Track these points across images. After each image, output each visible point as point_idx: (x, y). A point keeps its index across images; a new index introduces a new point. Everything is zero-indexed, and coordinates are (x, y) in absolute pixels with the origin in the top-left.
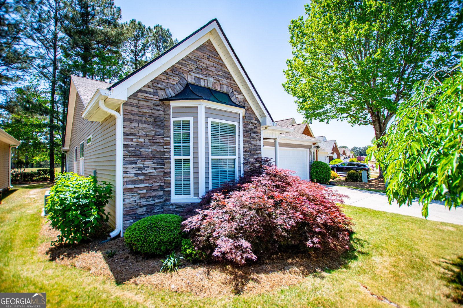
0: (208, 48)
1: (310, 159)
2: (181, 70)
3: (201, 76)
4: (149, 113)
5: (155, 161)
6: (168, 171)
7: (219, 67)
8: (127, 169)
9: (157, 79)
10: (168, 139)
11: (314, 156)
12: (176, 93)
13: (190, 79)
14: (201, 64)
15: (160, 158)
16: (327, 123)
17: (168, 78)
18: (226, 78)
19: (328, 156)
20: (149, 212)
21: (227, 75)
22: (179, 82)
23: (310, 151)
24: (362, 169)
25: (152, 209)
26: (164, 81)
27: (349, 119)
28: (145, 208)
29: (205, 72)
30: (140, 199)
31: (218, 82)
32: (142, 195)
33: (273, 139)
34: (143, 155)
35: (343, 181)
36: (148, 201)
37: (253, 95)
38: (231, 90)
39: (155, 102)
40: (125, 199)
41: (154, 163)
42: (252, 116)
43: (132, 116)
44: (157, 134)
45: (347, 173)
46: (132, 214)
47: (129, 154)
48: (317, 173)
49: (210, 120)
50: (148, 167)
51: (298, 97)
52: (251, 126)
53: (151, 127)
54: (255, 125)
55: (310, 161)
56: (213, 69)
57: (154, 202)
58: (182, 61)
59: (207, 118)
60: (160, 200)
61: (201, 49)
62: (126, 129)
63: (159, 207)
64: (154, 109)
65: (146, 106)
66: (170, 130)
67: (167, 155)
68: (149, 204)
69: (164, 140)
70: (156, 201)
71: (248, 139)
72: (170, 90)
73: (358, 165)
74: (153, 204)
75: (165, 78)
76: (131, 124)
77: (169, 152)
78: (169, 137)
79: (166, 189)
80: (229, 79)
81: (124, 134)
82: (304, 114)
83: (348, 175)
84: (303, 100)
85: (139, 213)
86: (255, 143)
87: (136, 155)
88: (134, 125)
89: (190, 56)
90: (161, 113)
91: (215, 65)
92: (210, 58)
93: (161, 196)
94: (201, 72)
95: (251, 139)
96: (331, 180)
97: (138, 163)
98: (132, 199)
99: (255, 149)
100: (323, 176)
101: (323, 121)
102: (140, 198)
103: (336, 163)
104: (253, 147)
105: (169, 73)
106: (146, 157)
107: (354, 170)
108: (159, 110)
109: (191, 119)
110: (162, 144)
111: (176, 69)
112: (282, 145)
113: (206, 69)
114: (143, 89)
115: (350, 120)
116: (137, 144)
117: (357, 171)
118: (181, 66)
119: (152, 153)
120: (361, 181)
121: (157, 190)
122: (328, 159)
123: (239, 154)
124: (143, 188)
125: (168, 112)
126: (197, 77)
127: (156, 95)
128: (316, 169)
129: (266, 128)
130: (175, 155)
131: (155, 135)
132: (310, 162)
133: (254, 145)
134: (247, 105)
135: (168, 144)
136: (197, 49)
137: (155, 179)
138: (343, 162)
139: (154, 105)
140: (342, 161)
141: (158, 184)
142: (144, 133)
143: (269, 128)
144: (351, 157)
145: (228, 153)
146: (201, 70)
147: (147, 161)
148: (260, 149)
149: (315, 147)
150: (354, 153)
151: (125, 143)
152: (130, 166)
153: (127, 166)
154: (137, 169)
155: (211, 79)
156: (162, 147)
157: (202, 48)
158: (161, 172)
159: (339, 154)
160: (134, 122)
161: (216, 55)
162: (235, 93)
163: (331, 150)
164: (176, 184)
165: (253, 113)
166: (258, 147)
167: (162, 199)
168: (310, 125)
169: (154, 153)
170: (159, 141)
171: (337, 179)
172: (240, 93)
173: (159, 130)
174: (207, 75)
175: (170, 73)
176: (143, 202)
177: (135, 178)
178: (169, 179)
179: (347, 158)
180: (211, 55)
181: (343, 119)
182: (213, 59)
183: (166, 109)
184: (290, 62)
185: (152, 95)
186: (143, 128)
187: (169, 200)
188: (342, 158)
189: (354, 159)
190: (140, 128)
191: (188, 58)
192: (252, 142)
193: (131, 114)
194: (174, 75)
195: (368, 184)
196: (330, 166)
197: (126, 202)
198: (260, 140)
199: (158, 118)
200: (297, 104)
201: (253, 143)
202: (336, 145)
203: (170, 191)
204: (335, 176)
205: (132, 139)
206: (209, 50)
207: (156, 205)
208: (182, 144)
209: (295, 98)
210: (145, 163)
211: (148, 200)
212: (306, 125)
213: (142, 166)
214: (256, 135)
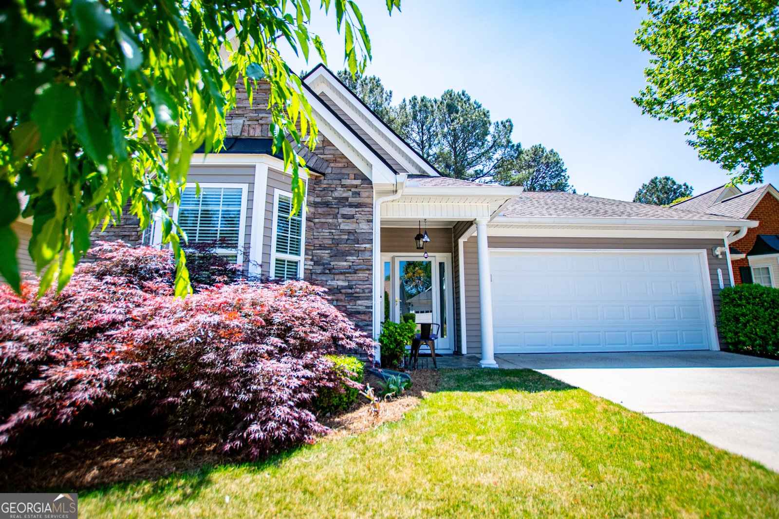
1: (716, 280)
7: (260, 96)
23: (714, 256)
31: (256, 122)
42: (345, 171)
52: (340, 193)
54: (353, 189)
55: (716, 285)
56: (246, 104)
71: (330, 221)
86: (353, 226)
91: (254, 95)
92: (241, 87)
95: (340, 220)
99: (350, 242)
104: (345, 237)
132: (715, 289)
133: (349, 233)
155: (240, 121)
165: (349, 165)
166: (362, 237)
174: (232, 116)
192: (343, 227)
198: (370, 221)
201: (346, 228)
214: (357, 210)
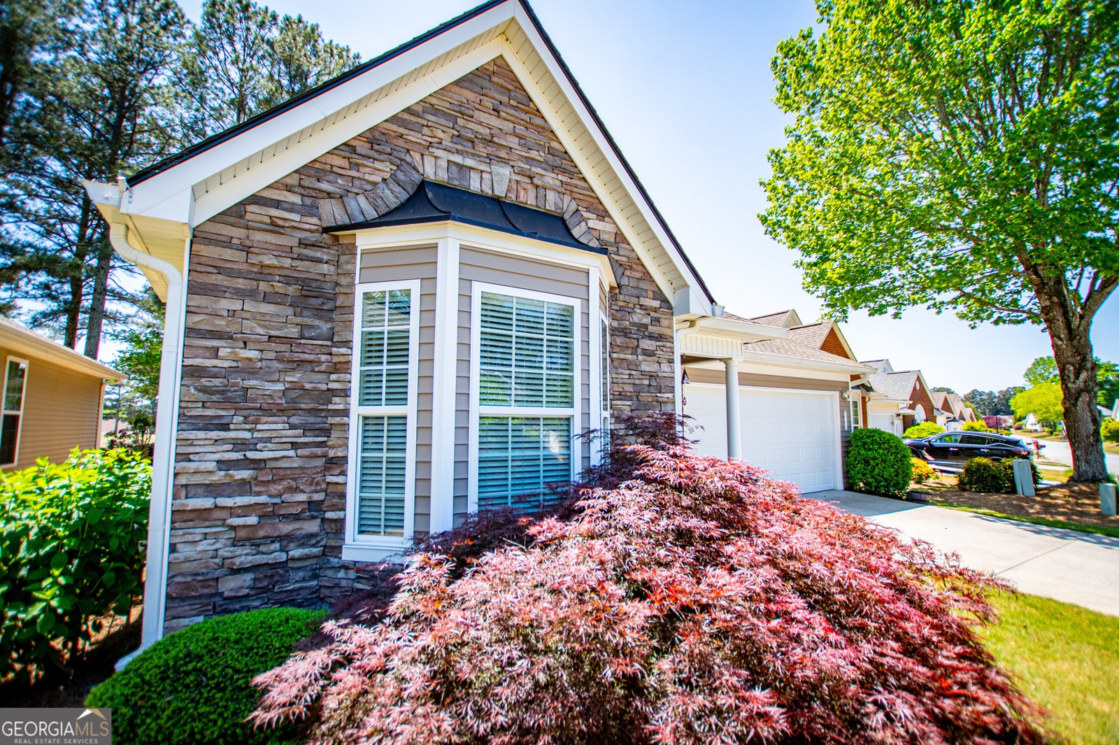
0: (495, 79)
1: (842, 422)
2: (400, 142)
3: (469, 162)
4: (281, 268)
5: (294, 420)
6: (340, 454)
7: (531, 135)
8: (191, 445)
9: (317, 165)
10: (343, 350)
11: (856, 414)
12: (383, 210)
13: (434, 169)
14: (471, 125)
15: (314, 412)
16: (896, 316)
17: (358, 165)
18: (554, 168)
19: (898, 415)
20: (265, 590)
21: (558, 162)
22: (393, 176)
23: (843, 399)
24: (1012, 454)
25: (276, 578)
26: (343, 172)
27: (961, 308)
28: (248, 578)
29: (482, 150)
30: (234, 545)
31: (528, 180)
32: (242, 534)
33: (721, 360)
34: (254, 401)
35: (952, 487)
36: (263, 553)
37: (644, 220)
38: (573, 206)
39: (308, 234)
40: (179, 547)
41: (292, 427)
42: (643, 285)
43: (220, 277)
44: (306, 334)
45: (965, 463)
46: (200, 597)
47: (204, 397)
48: (867, 463)
49: (478, 289)
50: (269, 440)
51: (803, 249)
52: (638, 317)
53: (290, 311)
54: (652, 314)
55: (843, 427)
56: (513, 142)
57: (283, 557)
58: (406, 116)
59: (465, 281)
60: (306, 551)
61: (472, 82)
62: (196, 318)
63: (301, 574)
64: (300, 258)
65: (274, 248)
66: (351, 321)
67: (337, 403)
68: (267, 564)
69: (330, 354)
70: (291, 553)
71: (629, 357)
72: (361, 199)
73: (996, 441)
74: (282, 565)
75: (345, 163)
76: (216, 302)
77: (345, 393)
78: (347, 344)
79: (329, 515)
80: (564, 171)
81: (190, 331)
82: (824, 296)
83: (968, 471)
84: (821, 258)
85: (226, 594)
86: (655, 367)
87: (228, 400)
88: (225, 304)
89: (434, 101)
90: (325, 268)
91: (520, 130)
92: (501, 108)
93: (312, 536)
94: (471, 151)
95: (640, 358)
96: (912, 486)
97: (232, 426)
98: (203, 546)
99: (652, 389)
100: (886, 475)
101: (881, 313)
102: (235, 543)
103: (924, 434)
104: (646, 382)
105: (359, 150)
106: (265, 406)
107: (985, 455)
108: (319, 261)
109: (415, 286)
110: (323, 368)
111: (383, 138)
112: (748, 379)
113: (490, 142)
114: (266, 194)
115: (965, 310)
116: (234, 364)
117: (998, 460)
118: (401, 130)
119: (287, 393)
120: (1013, 490)
121: (297, 517)
122: (899, 423)
123: (586, 400)
124: (246, 510)
125: (349, 267)
126: (455, 163)
127: (312, 215)
128: (863, 452)
129: (692, 323)
130: (363, 402)
131: (302, 338)
132: (843, 431)
133: (651, 376)
134: (627, 253)
135: (344, 367)
136: (457, 83)
137: (294, 479)
138: (945, 431)
139: (302, 244)
140: (942, 428)
141: (302, 497)
142: (261, 331)
143: (700, 323)
144: (967, 416)
145: (544, 399)
146: (469, 144)
147: (265, 419)
148: (672, 389)
149: (858, 387)
150: (973, 406)
151: (188, 362)
152: (201, 434)
153: (192, 437)
154: (230, 447)
155: (506, 171)
156: (325, 376)
157: (476, 80)
158: (317, 457)
159: (933, 408)
160: (227, 295)
161: (525, 100)
162: (586, 215)
163: (908, 398)
164: (362, 499)
165: (647, 276)
166: (663, 383)
167: (313, 546)
168: (841, 325)
169: (293, 394)
170: (312, 357)
171: (931, 482)
172: (603, 215)
173: (317, 322)
174: (490, 159)
175: (363, 148)
176: (245, 556)
177: (219, 476)
178: (340, 479)
179: (954, 420)
180: (505, 99)
181: (943, 309)
182: (512, 112)
183: (343, 258)
184: (777, 155)
185: (298, 212)
186: (259, 317)
187: (339, 549)
188: (941, 419)
189: (979, 424)
190: (248, 315)
191: (427, 107)
192: (644, 367)
193: (220, 271)
194: (376, 155)
195: (1039, 503)
196: (907, 441)
197: (179, 556)
198: (671, 361)
199: (314, 285)
200: (801, 271)
201: (648, 369)
202: (920, 383)
203: (342, 521)
204: (924, 471)
205: (217, 349)
206: (502, 86)
207: (291, 564)
208: (385, 367)
209: (797, 254)
210: (260, 427)
211: (260, 549)
212: (830, 326)
213: (247, 435)
214: (658, 344)
